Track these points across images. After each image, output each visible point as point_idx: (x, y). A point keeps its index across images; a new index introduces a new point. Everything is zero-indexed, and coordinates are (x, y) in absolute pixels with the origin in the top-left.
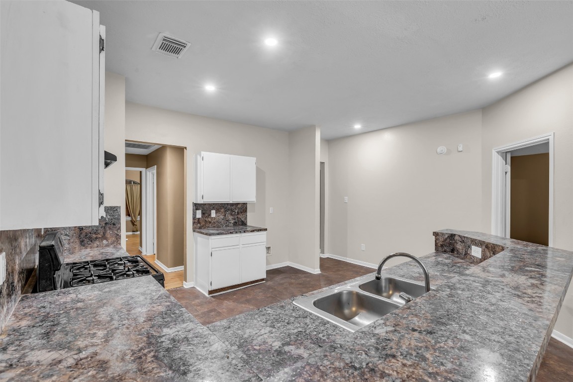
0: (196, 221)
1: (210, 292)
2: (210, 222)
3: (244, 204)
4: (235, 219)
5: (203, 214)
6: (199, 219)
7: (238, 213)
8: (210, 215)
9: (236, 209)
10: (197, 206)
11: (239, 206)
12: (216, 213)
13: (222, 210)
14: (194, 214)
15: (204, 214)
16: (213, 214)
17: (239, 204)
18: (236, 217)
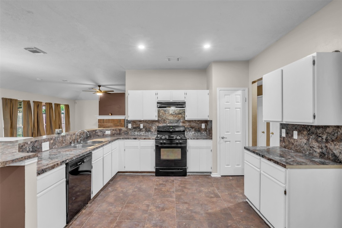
0: (282, 140)
2: (293, 144)
4: (322, 148)
5: (287, 133)
6: (284, 138)
7: (327, 141)
8: (292, 136)
9: (323, 134)
10: (282, 126)
11: (329, 130)
12: (298, 135)
13: (305, 133)
14: (281, 132)
15: (288, 134)
16: (295, 133)
17: (328, 127)
18: (323, 145)
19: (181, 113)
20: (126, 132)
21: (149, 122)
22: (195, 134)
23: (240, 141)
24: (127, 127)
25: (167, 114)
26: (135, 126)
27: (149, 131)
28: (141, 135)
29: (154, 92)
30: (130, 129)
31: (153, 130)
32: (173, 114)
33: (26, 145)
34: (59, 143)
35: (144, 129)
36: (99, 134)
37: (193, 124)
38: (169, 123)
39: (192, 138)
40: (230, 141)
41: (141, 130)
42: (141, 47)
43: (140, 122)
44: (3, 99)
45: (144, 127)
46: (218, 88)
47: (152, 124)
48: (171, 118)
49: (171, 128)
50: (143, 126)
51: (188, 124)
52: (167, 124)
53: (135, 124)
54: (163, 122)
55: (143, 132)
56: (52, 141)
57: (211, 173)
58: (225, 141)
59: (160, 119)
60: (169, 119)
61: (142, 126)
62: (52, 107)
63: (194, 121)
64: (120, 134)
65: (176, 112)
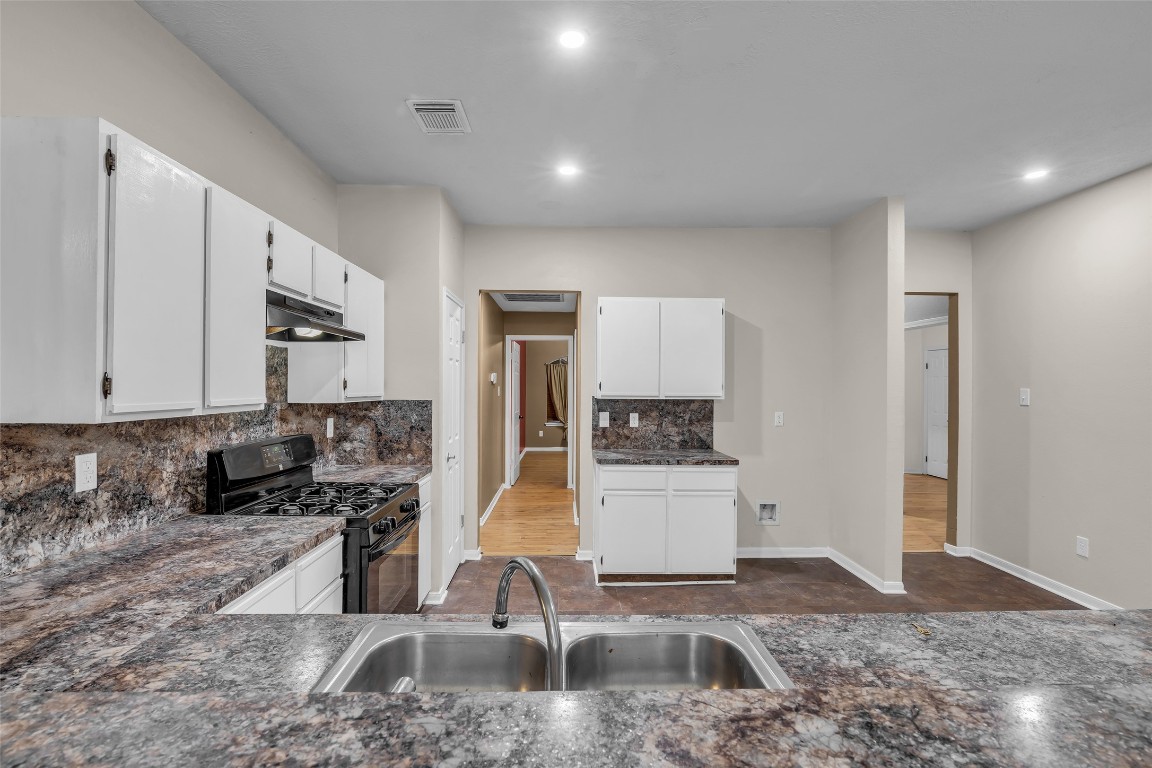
0: (599, 434)
1: (603, 578)
2: (627, 438)
3: (706, 401)
4: (683, 434)
5: (613, 419)
6: (604, 429)
7: (691, 422)
8: (628, 422)
9: (684, 412)
10: (600, 405)
11: (693, 406)
12: (640, 419)
13: (654, 414)
14: (596, 419)
15: (615, 420)
16: (634, 420)
17: (693, 401)
18: (685, 429)
21: (139, 431)
27: (142, 500)
35: (106, 496)
37: (308, 425)
38: (235, 429)
41: (75, 510)
43: (75, 441)
45: (101, 478)
46: (444, 289)
47: (161, 440)
49: (278, 454)
50: (99, 465)
53: (18, 459)
55: (98, 526)
61: (86, 472)
63: (311, 410)
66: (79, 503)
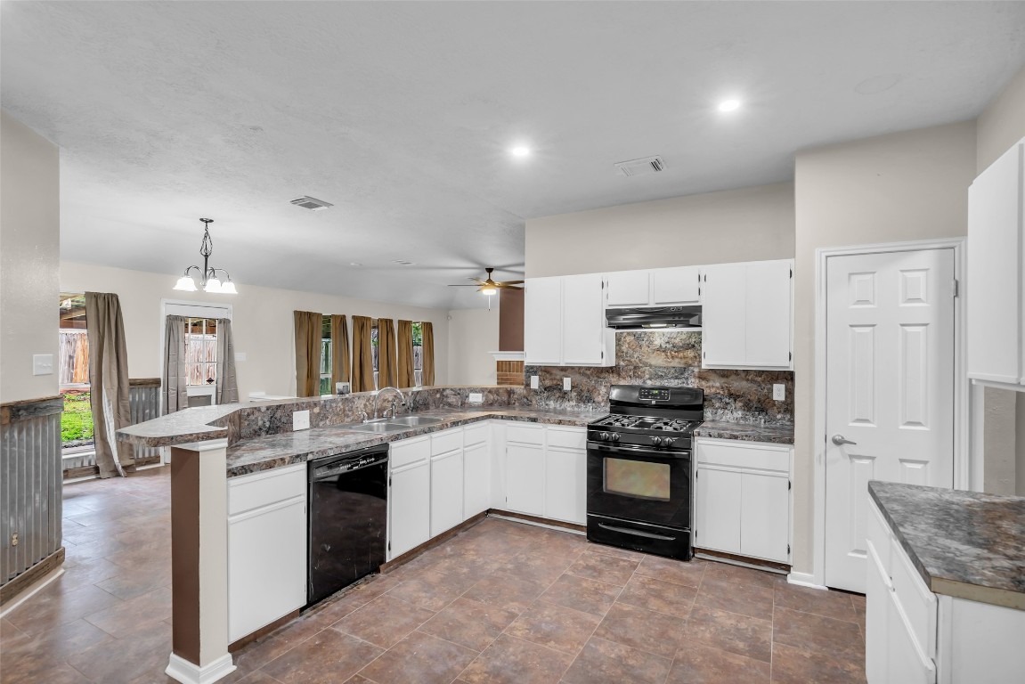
19: (693, 346)
20: (525, 400)
21: (588, 372)
22: (744, 418)
23: (925, 463)
24: (528, 385)
25: (645, 349)
26: (548, 383)
27: (589, 400)
28: (563, 412)
29: (597, 278)
30: (535, 391)
31: (600, 399)
32: (664, 346)
33: (257, 414)
34: (335, 415)
35: (575, 394)
36: (452, 400)
37: (738, 385)
38: (650, 379)
39: (712, 432)
40: (873, 458)
41: (564, 396)
42: (520, 151)
43: (563, 373)
44: (296, 312)
45: (573, 387)
46: (817, 251)
47: (598, 377)
48: (658, 360)
49: (656, 395)
50: (572, 382)
51: (718, 384)
52: (644, 382)
53: (548, 375)
54: (631, 373)
55: (571, 403)
56: (317, 410)
57: (788, 568)
58: (851, 457)
59: (622, 363)
60: (650, 366)
61: (567, 384)
62: (392, 329)
63: (743, 375)
64: (509, 404)
65: (677, 341)
66: (565, 393)
